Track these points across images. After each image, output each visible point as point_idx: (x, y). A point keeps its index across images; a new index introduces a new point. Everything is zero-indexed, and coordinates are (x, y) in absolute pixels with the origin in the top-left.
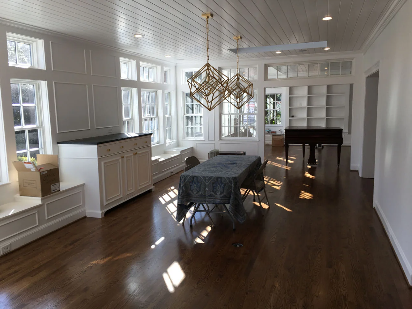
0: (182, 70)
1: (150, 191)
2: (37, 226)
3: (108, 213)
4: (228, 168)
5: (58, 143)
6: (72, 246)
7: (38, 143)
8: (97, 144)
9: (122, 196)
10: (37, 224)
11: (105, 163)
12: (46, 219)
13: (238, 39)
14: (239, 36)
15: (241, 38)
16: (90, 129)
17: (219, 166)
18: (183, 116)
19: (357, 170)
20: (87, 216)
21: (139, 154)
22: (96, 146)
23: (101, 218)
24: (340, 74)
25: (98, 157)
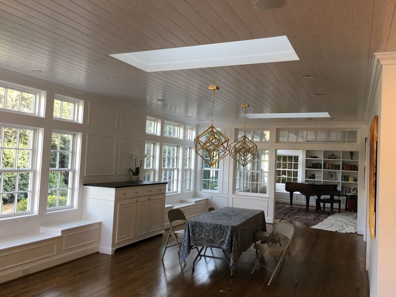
0: (203, 129)
1: (161, 235)
2: (54, 255)
3: (118, 251)
4: (230, 218)
5: (84, 185)
6: (80, 276)
7: (68, 184)
8: (116, 188)
9: (133, 237)
10: (55, 253)
11: (120, 205)
12: (63, 250)
13: (246, 107)
14: (247, 104)
15: (248, 106)
16: (113, 174)
17: (223, 216)
18: (202, 169)
19: (362, 234)
20: (100, 252)
21: (152, 200)
22: (114, 189)
23: (111, 254)
24: (347, 141)
25: (115, 199)
